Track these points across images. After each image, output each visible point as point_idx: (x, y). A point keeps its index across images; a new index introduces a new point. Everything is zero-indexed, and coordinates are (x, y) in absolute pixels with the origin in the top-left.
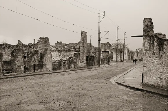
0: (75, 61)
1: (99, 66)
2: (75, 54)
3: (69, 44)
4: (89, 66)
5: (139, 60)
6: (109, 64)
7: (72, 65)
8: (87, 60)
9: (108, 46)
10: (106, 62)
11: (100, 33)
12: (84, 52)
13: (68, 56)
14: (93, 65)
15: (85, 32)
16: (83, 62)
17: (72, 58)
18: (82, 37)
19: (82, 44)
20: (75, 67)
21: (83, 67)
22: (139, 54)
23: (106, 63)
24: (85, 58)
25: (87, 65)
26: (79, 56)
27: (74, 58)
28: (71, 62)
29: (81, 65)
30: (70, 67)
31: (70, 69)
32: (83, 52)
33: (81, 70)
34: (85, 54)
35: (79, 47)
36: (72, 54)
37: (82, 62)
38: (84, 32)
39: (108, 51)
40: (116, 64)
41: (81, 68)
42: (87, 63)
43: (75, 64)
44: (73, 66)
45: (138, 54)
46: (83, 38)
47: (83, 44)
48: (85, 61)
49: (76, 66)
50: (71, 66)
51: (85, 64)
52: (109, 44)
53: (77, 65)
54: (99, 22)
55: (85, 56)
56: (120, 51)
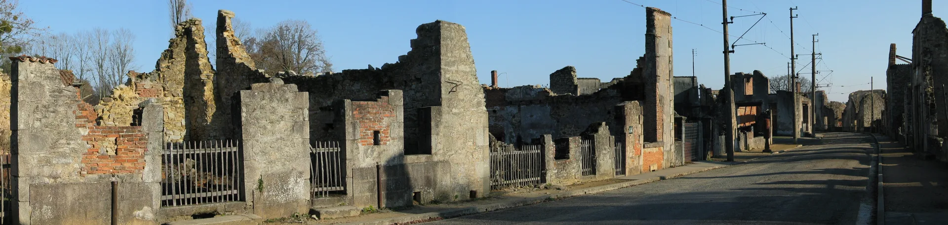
8: (678, 138)
11: (729, 20)
15: (662, 13)
18: (651, 35)
24: (669, 126)
28: (599, 150)
29: (652, 157)
32: (658, 102)
38: (657, 10)
42: (677, 149)
48: (669, 140)
49: (623, 164)
51: (668, 152)
53: (629, 161)
55: (669, 120)
56: (803, 102)
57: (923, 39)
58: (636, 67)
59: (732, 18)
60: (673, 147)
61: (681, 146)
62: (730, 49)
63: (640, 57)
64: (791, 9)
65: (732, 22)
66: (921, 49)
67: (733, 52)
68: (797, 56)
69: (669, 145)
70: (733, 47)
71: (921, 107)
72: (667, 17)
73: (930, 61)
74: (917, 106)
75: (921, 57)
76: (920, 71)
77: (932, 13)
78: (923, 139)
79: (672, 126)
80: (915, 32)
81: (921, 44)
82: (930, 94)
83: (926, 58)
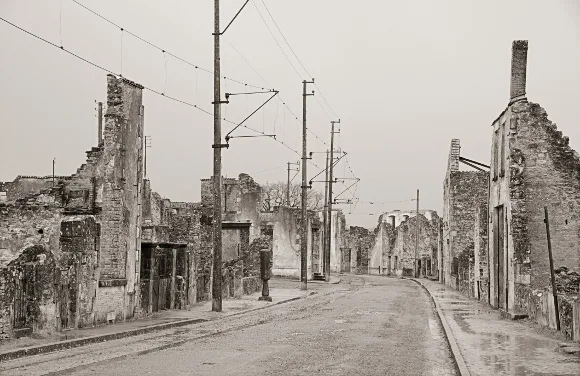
0: (66, 275)
1: (219, 309)
2: (64, 224)
3: (16, 181)
4: (156, 309)
5: (399, 272)
6: (266, 297)
7: (42, 308)
8: (145, 273)
9: (243, 196)
10: (245, 284)
11: (223, 98)
12: (127, 214)
13: (13, 244)
14: (178, 305)
15: (131, 84)
16: (120, 283)
17: (42, 257)
18: (114, 116)
19: (112, 163)
20: (64, 322)
21: (118, 320)
22: (400, 238)
23: (246, 291)
24: (134, 256)
25: (145, 304)
26: (97, 242)
27: (58, 254)
28: (39, 287)
29: (110, 301)
30: (26, 321)
31: (28, 333)
32: (121, 218)
33: (107, 338)
34: (132, 227)
35: (94, 180)
36: (41, 231)
37: (115, 284)
38: (126, 82)
39: (243, 220)
40: (298, 293)
41: (102, 322)
42: (144, 292)
43: (69, 297)
44: (49, 310)
45: (393, 242)
46: (121, 120)
47: (121, 165)
48: (133, 276)
49: (73, 310)
50: (37, 313)
51: (131, 295)
52: (250, 183)
53: (80, 306)
54: (217, 34)
56: (312, 224)
57: (511, 136)
58: (86, 162)
59: (227, 96)
60: (137, 288)
62: (223, 142)
64: (305, 83)
65: (227, 102)
66: (508, 150)
67: (227, 146)
68: (311, 154)
69: (133, 285)
70: (227, 139)
71: (505, 241)
72: (138, 90)
73: (521, 169)
74: (499, 240)
75: (507, 162)
76: (504, 184)
77: (526, 96)
78: (507, 290)
79: (138, 255)
80: (497, 124)
81: (507, 142)
82: (522, 222)
83: (515, 166)
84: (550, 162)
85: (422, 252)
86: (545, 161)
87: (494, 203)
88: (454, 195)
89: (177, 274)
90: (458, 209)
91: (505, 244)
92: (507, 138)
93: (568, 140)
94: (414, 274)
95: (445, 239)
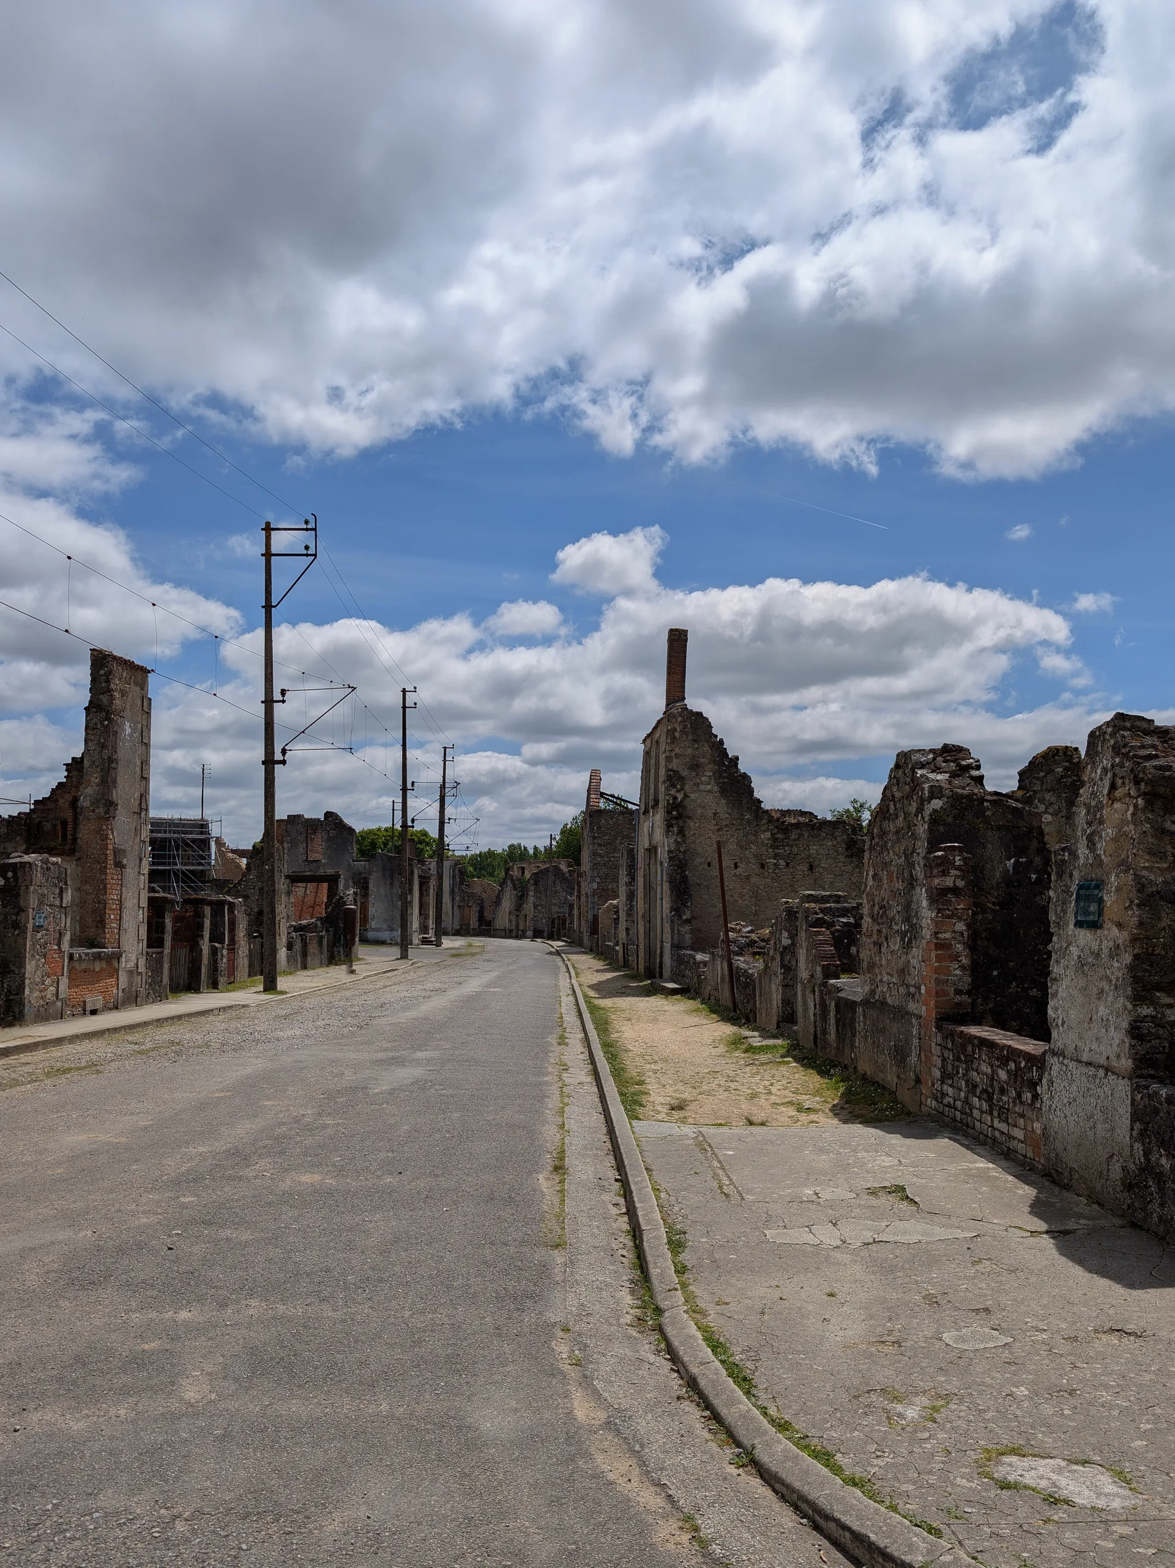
1: (274, 990)
4: (175, 992)
11: (278, 696)
12: (121, 854)
15: (128, 664)
18: (99, 709)
21: (107, 1009)
22: (530, 893)
24: (135, 916)
25: (155, 983)
32: (110, 860)
35: (74, 805)
37: (99, 957)
39: (330, 871)
42: (154, 967)
45: (522, 898)
46: (111, 716)
47: (110, 782)
48: (134, 944)
51: (131, 972)
52: (340, 824)
55: (136, 901)
56: (420, 877)
57: (668, 754)
58: (64, 780)
59: (283, 692)
60: (142, 962)
61: (159, 962)
62: (278, 756)
63: (73, 759)
64: (404, 691)
65: (283, 701)
66: (662, 772)
67: (284, 762)
68: (413, 783)
69: (134, 958)
70: (284, 751)
71: (659, 890)
72: (139, 674)
73: (680, 797)
74: (649, 888)
75: (662, 788)
76: (658, 818)
77: (686, 702)
78: (661, 953)
79: (142, 915)
80: (649, 741)
81: (662, 763)
82: (680, 863)
83: (673, 792)
84: (716, 788)
85: (555, 909)
86: (709, 787)
87: (644, 843)
88: (594, 838)
89: (211, 941)
90: (599, 855)
91: (659, 896)
92: (662, 757)
93: (737, 758)
94: (546, 935)
95: (583, 892)
